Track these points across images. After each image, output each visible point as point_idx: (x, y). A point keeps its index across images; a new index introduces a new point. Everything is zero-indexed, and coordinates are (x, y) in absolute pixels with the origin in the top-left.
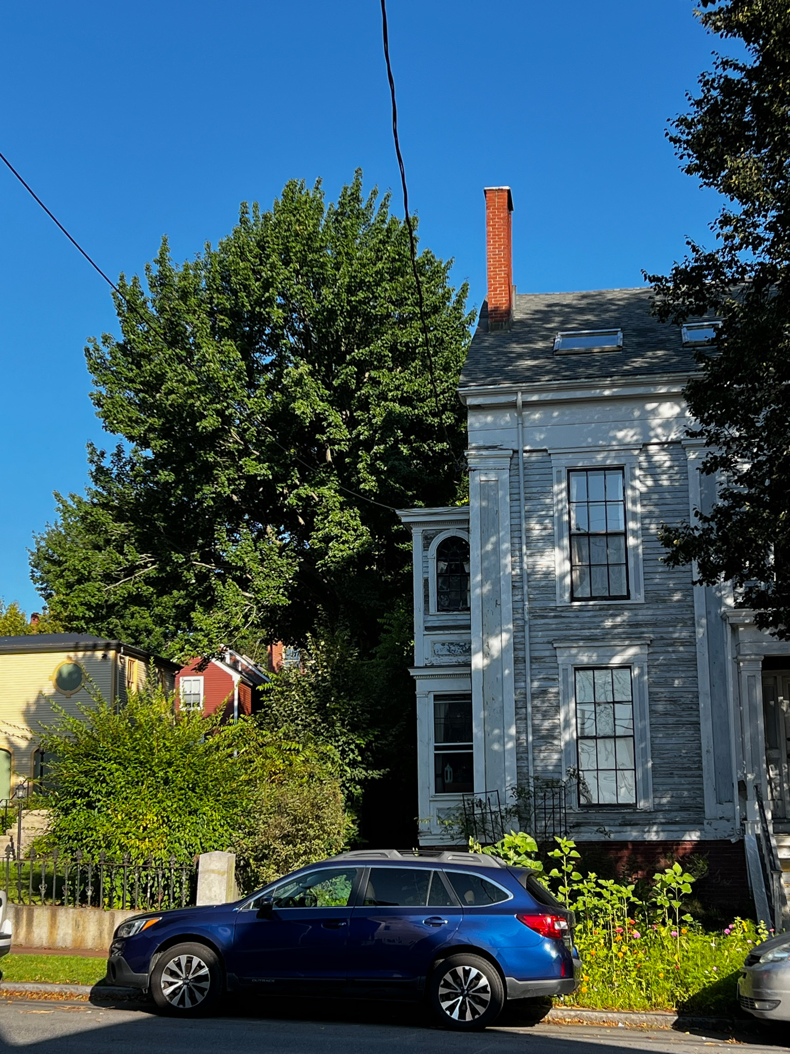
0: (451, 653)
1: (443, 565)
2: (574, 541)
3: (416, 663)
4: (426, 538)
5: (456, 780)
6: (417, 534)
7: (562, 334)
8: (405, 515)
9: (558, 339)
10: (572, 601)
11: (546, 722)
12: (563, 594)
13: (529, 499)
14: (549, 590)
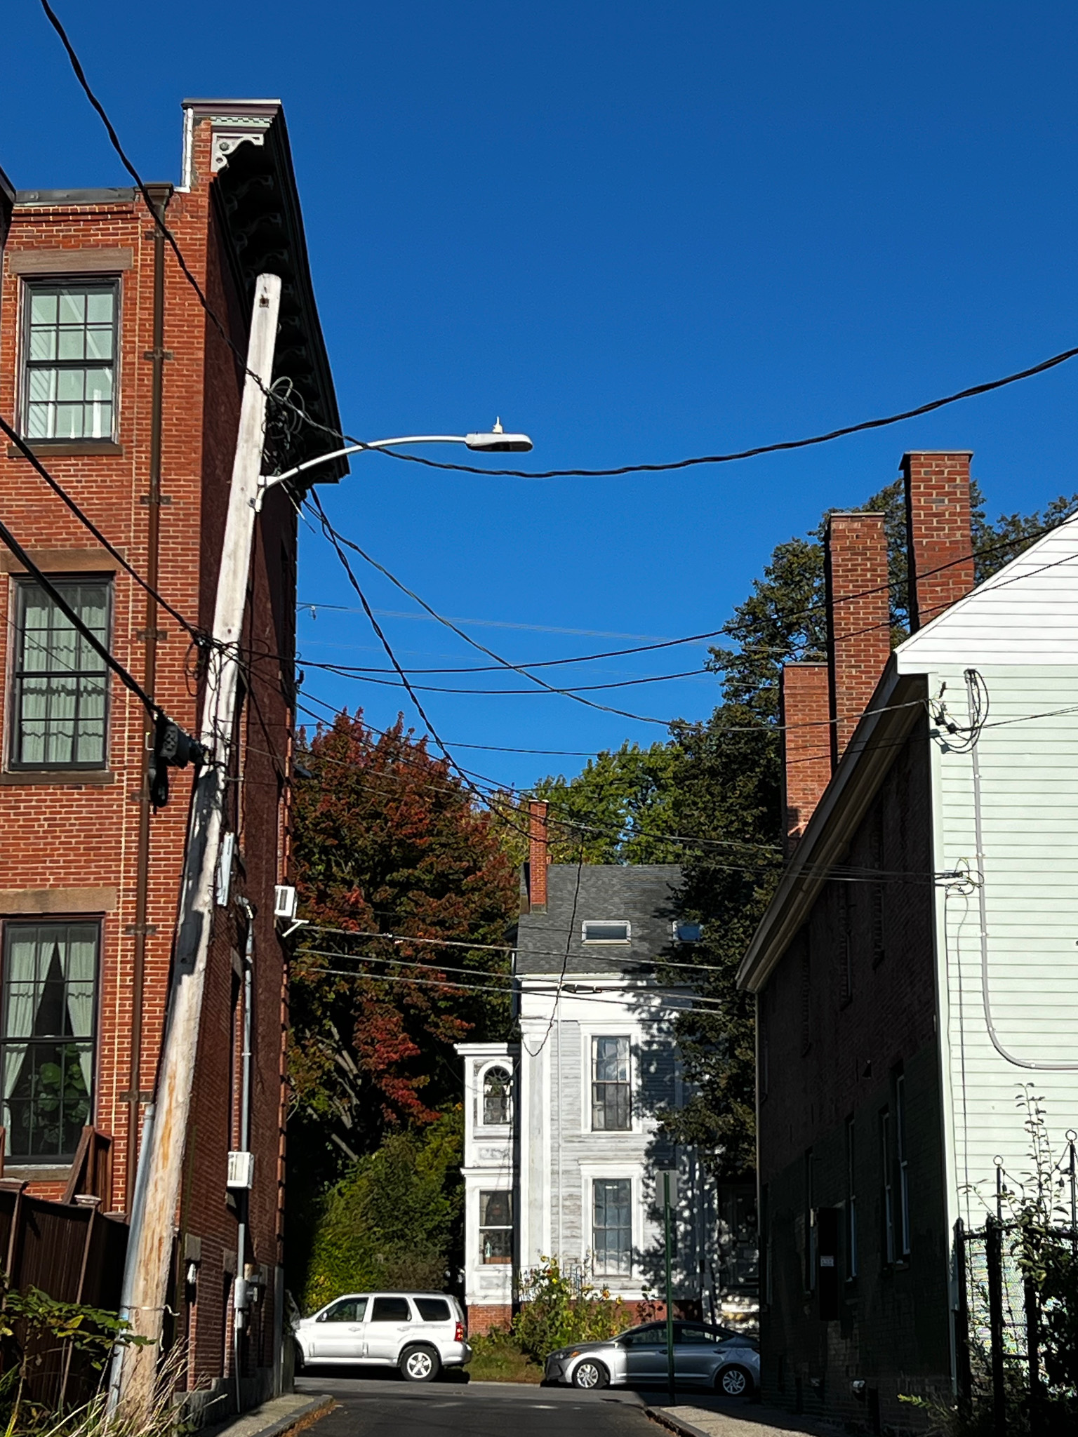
0: (493, 1157)
1: (488, 1088)
2: (595, 1088)
3: (466, 1165)
4: (476, 1066)
5: (493, 1255)
6: (469, 1064)
7: (586, 924)
8: (461, 1048)
9: (584, 929)
10: (593, 1129)
11: (572, 1217)
12: (586, 1127)
13: (564, 1055)
14: (576, 1123)
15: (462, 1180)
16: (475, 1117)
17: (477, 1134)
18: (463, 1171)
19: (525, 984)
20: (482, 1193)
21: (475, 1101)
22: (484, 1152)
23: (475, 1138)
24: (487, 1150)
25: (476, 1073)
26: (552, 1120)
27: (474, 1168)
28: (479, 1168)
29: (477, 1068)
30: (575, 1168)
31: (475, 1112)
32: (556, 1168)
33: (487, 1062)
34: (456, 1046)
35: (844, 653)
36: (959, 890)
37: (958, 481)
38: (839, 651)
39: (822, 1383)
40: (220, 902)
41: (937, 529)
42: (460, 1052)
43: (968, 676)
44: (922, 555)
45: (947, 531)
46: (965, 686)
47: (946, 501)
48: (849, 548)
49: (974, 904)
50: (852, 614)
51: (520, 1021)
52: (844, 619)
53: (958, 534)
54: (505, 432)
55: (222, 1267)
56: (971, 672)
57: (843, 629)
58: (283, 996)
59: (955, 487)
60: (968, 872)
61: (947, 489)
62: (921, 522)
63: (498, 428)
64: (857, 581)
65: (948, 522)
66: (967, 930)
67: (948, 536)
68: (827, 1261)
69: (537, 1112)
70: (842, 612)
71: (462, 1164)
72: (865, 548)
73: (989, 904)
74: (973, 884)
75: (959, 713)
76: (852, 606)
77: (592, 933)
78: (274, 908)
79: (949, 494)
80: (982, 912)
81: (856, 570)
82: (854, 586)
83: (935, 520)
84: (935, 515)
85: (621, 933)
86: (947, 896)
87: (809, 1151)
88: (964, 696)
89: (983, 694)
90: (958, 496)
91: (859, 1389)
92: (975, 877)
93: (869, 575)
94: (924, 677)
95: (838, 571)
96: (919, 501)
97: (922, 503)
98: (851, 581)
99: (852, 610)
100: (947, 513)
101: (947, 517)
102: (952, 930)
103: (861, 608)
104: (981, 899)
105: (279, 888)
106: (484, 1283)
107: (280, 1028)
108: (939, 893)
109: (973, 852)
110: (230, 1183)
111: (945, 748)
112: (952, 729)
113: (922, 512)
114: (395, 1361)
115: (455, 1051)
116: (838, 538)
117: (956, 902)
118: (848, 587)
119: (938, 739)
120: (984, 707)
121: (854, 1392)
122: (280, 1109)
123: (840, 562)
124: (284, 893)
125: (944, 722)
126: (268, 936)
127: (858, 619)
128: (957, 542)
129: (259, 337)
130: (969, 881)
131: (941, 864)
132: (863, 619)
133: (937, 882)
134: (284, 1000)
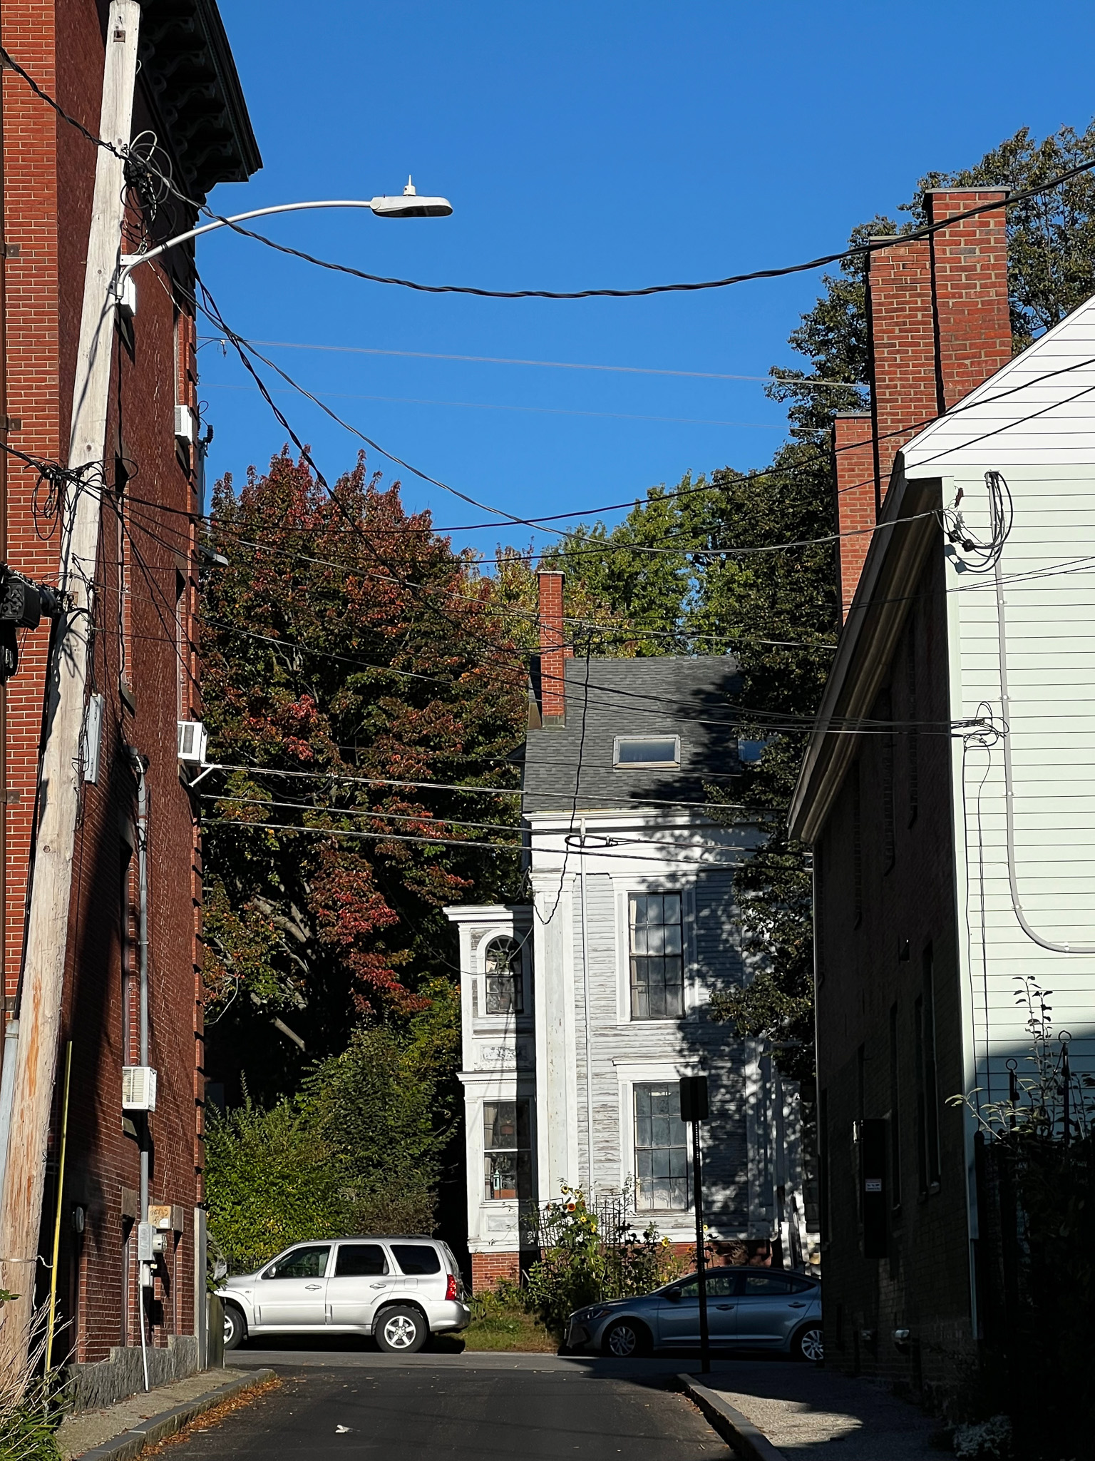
1: (492, 965)
2: (634, 963)
3: (464, 1069)
4: (474, 937)
5: (505, 1186)
6: (465, 933)
7: (619, 740)
8: (453, 913)
9: (616, 746)
10: (632, 1020)
11: (606, 1135)
12: (623, 1014)
13: (592, 921)
14: (609, 1010)
15: (459, 1089)
16: (475, 1004)
17: (478, 1028)
18: (461, 1077)
19: (535, 826)
20: (486, 1104)
21: (475, 982)
22: (488, 1051)
23: (475, 1032)
24: (493, 1049)
25: (474, 945)
26: (577, 1006)
27: (475, 1072)
28: (482, 1072)
29: (476, 938)
30: (608, 1070)
31: (475, 998)
32: (584, 1070)
33: (490, 929)
34: (445, 910)
35: (889, 418)
36: (980, 741)
37: (992, 226)
38: (882, 414)
39: (875, 1336)
40: (87, 778)
41: (967, 287)
42: (451, 918)
43: (990, 479)
44: (948, 320)
45: (978, 289)
46: (987, 492)
47: (978, 253)
48: (894, 281)
49: (998, 757)
50: (899, 366)
51: (531, 876)
52: (889, 373)
53: (993, 292)
54: (418, 194)
55: (119, 1210)
56: (994, 476)
57: (888, 387)
58: (193, 863)
59: (988, 233)
60: (991, 718)
61: (978, 237)
62: (946, 278)
63: (410, 189)
64: (905, 323)
65: (981, 277)
66: (987, 790)
67: (980, 295)
68: (873, 1185)
69: (556, 997)
70: (886, 363)
71: (459, 1068)
72: (914, 281)
73: (1015, 757)
74: (997, 733)
75: (978, 526)
76: (898, 356)
77: (629, 754)
78: (177, 749)
79: (981, 242)
80: (1007, 766)
81: (903, 310)
82: (901, 331)
83: (963, 274)
84: (964, 269)
85: (667, 754)
86: (966, 749)
87: (861, 1049)
88: (985, 504)
89: (1006, 500)
90: (992, 244)
91: (902, 1339)
92: (999, 726)
93: (920, 318)
94: (937, 482)
95: (881, 311)
96: (944, 252)
97: (948, 255)
98: (897, 324)
99: (898, 360)
100: (978, 267)
101: (979, 271)
102: (971, 790)
103: (910, 359)
104: (1006, 750)
105: (182, 724)
106: (493, 1224)
107: (191, 903)
108: (956, 744)
109: (995, 694)
110: (126, 1106)
111: (961, 567)
112: (968, 546)
113: (948, 266)
114: (369, 1327)
115: (446, 916)
116: (879, 269)
117: (977, 756)
118: (893, 331)
119: (952, 557)
120: (1007, 516)
121: (897, 1344)
122: (195, 1007)
123: (883, 300)
124: (190, 731)
125: (959, 538)
126: (169, 788)
127: (906, 373)
128: (990, 302)
129: (115, 80)
130: (992, 729)
131: (959, 710)
132: (913, 373)
133: (954, 731)
134: (194, 868)
